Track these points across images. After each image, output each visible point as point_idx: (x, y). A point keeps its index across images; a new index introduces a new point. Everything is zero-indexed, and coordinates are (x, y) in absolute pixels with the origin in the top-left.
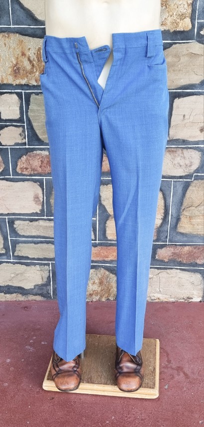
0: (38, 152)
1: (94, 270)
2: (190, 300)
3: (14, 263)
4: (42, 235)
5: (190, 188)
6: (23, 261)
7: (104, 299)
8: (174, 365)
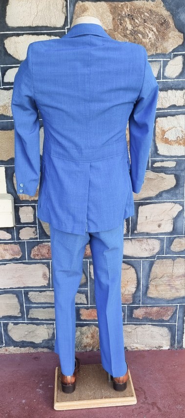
0: (46, 244)
1: (87, 327)
2: (161, 349)
3: (27, 324)
4: (49, 302)
5: (154, 265)
6: (35, 321)
7: (95, 350)
8: (150, 401)
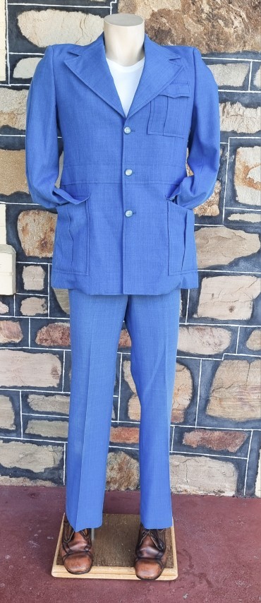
1: (113, 453)
2: (222, 494)
3: (24, 442)
4: (58, 411)
5: (220, 368)
6: (35, 439)
7: (123, 489)
8: (196, 570)
